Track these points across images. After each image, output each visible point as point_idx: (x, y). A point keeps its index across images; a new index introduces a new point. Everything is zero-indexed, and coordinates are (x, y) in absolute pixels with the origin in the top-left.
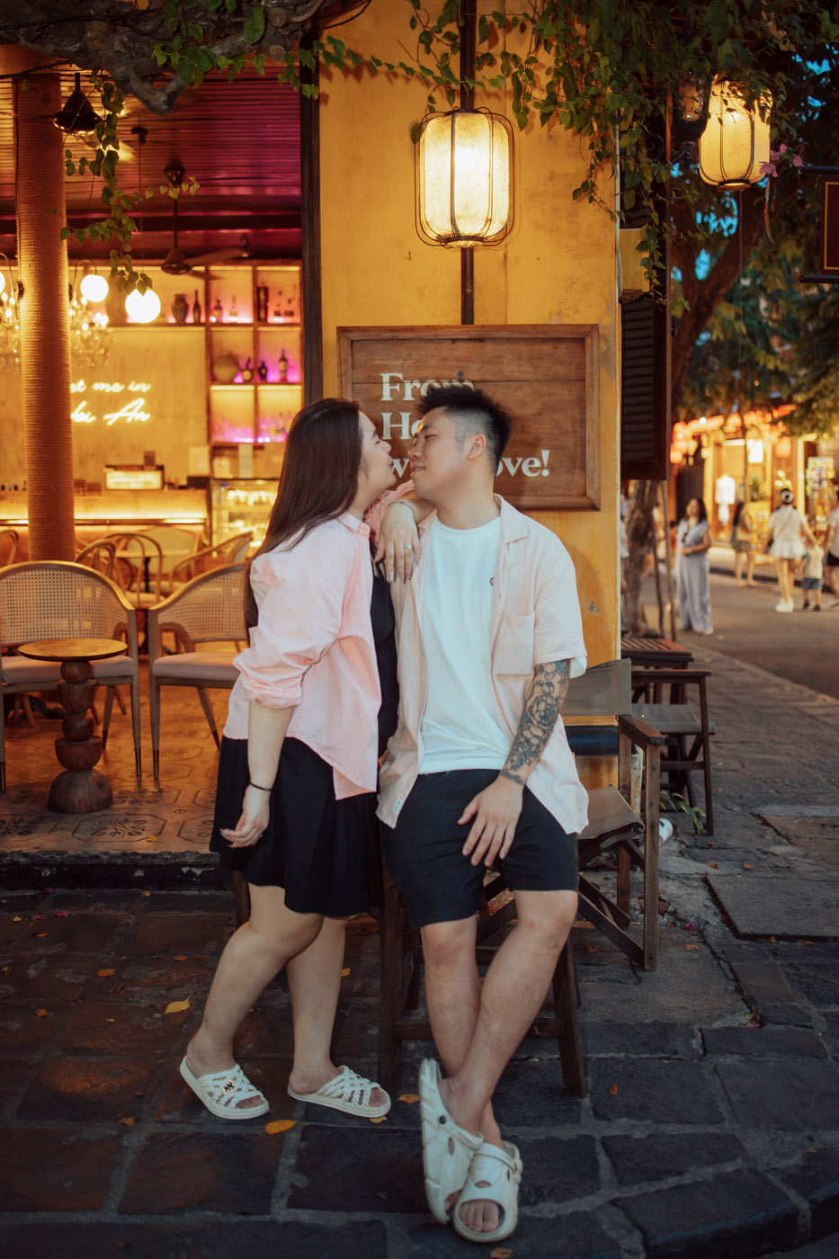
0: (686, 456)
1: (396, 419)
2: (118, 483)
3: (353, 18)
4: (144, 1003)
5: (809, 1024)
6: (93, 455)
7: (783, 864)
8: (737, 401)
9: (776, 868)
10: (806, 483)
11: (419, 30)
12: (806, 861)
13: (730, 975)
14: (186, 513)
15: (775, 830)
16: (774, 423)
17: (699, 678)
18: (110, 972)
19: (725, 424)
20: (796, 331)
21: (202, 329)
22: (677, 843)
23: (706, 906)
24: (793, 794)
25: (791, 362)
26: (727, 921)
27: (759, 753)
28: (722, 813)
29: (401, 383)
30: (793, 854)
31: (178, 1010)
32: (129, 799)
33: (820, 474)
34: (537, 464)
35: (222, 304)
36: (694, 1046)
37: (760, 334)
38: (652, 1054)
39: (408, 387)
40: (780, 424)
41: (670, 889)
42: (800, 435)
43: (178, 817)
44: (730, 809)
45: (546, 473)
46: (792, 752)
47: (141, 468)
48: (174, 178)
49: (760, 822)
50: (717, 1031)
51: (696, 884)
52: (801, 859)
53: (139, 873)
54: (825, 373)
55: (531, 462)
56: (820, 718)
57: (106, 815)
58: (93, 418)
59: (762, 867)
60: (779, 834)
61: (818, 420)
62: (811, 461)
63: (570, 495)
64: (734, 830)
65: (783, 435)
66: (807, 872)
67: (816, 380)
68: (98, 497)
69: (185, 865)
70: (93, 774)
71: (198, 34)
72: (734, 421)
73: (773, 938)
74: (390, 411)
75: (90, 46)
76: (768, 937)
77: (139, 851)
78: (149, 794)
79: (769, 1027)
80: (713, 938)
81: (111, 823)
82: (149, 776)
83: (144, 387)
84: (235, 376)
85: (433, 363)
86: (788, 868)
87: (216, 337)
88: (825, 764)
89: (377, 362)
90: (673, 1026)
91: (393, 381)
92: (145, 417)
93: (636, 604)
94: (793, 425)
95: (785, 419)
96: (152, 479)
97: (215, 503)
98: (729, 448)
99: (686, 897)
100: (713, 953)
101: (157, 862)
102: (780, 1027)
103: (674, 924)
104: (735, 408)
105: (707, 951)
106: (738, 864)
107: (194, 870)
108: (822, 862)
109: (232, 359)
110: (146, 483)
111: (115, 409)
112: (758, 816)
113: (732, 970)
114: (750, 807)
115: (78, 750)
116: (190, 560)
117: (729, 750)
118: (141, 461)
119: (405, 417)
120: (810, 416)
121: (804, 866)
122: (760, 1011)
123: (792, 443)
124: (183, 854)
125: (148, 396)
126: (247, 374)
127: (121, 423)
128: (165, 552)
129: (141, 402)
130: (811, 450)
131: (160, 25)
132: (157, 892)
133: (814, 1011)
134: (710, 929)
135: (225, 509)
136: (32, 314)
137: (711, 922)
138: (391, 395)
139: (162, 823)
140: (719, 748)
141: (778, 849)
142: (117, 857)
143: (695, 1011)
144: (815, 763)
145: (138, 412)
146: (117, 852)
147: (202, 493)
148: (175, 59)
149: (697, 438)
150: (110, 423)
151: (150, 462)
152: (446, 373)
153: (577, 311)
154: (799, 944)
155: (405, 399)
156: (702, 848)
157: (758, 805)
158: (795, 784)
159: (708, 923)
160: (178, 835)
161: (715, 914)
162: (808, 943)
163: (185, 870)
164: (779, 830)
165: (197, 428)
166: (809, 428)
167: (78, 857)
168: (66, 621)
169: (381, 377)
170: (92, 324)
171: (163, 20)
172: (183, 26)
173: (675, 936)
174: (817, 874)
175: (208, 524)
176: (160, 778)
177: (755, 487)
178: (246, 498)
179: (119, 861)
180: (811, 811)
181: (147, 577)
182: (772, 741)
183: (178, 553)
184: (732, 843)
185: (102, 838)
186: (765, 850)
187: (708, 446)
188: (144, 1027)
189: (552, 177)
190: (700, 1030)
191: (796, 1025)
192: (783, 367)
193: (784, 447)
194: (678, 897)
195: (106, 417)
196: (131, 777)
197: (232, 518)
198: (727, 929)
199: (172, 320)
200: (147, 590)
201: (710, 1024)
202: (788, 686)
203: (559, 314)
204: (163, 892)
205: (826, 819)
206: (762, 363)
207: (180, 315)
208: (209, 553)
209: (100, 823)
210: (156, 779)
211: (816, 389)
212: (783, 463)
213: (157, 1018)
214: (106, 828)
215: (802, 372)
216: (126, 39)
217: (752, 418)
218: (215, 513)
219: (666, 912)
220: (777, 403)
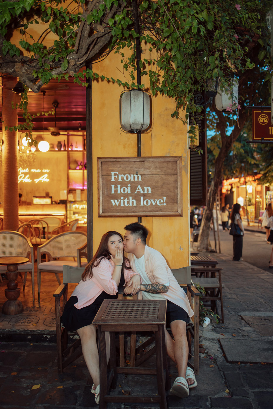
0: (227, 190)
1: (116, 187)
2: (37, 202)
3: (103, 60)
4: (25, 385)
5: (248, 396)
6: (31, 192)
7: (246, 334)
8: (243, 173)
9: (243, 336)
10: (266, 200)
11: (124, 63)
12: (254, 333)
13: (223, 377)
14: (59, 212)
15: (245, 321)
16: (255, 181)
17: (219, 271)
18: (15, 373)
19: (240, 181)
20: (262, 150)
21: (66, 152)
22: (211, 326)
23: (218, 350)
24: (253, 308)
25: (260, 161)
26: (225, 356)
27: (243, 292)
28: (228, 315)
29: (118, 175)
30: (250, 330)
31: (36, 388)
32: (29, 310)
33: (270, 197)
34: (162, 201)
35: (73, 144)
36: (208, 404)
37: (249, 153)
38: (193, 407)
39: (120, 177)
40: (257, 181)
41: (206, 344)
42: (263, 184)
43: (44, 317)
44: (231, 313)
45: (165, 204)
46: (254, 292)
47: (44, 197)
48: (55, 106)
49: (241, 318)
50: (216, 398)
51: (216, 342)
52: (252, 332)
53: (29, 337)
54: (270, 165)
55: (160, 201)
56: (265, 280)
57: (20, 316)
58: (31, 181)
59: (239, 335)
60: (246, 323)
61: (269, 180)
62: (268, 192)
63: (173, 212)
64: (231, 322)
65: (258, 184)
66: (254, 337)
67: (268, 167)
68: (30, 207)
69: (44, 334)
70: (17, 301)
71: (49, 67)
72: (242, 180)
73: (239, 363)
74: (113, 184)
75: (16, 70)
76: (238, 362)
77: (29, 329)
78: (36, 308)
79: (234, 397)
80: (219, 362)
81: (22, 318)
82: (37, 301)
83: (47, 171)
84: (77, 167)
85: (128, 169)
86: (248, 336)
87: (71, 155)
88: (265, 296)
89: (110, 169)
90: (201, 396)
91: (115, 175)
92: (48, 180)
93: (207, 241)
94: (260, 181)
95: (258, 179)
96: (48, 201)
97: (68, 208)
98: (242, 188)
99: (212, 347)
100: (219, 368)
101: (35, 333)
102: (238, 397)
103: (207, 357)
104: (243, 175)
105: (216, 367)
106: (231, 334)
107: (47, 336)
108: (259, 334)
109: (76, 162)
110: (46, 202)
111: (38, 178)
112: (240, 316)
113: (224, 375)
114: (238, 312)
115: (12, 293)
116: (58, 228)
117: (233, 291)
118: (45, 195)
119: (119, 186)
120: (266, 178)
121: (253, 335)
122: (232, 391)
123: (261, 186)
124: (44, 331)
125: (48, 174)
126: (80, 167)
127: (40, 182)
128: (49, 225)
129: (46, 175)
130: (268, 189)
131: (37, 64)
132: (35, 344)
133: (250, 391)
134: (219, 359)
135: (72, 210)
136: (6, 150)
137: (219, 356)
138: (114, 179)
139: (38, 319)
140: (230, 290)
141: (245, 329)
142: (22, 331)
143: (210, 391)
144: (261, 296)
145: (46, 178)
146: (22, 330)
147: (64, 205)
148: (40, 76)
149: (231, 184)
150: (36, 182)
151: (47, 196)
152: (132, 172)
153: (175, 152)
154: (248, 365)
155: (119, 180)
156: (220, 328)
157: (240, 312)
158: (254, 304)
159: (218, 357)
160: (43, 324)
161: (221, 354)
162: (251, 364)
163: (44, 336)
164: (246, 321)
165: (64, 184)
166: (266, 182)
167: (9, 331)
168: (14, 249)
169: (111, 174)
170: (30, 151)
171: (38, 62)
172: (44, 65)
173: (206, 362)
174: (257, 338)
175: (66, 215)
176: (41, 302)
177: (250, 201)
178: (79, 207)
179: (23, 333)
180: (258, 314)
181: (44, 233)
182: (248, 287)
183: (53, 226)
184: (230, 326)
185: (18, 324)
186: (241, 329)
187: (235, 187)
188: (24, 395)
189: (166, 109)
190: (210, 398)
191: (243, 397)
192: (257, 162)
193: (259, 188)
194: (209, 347)
195: (35, 180)
196: (31, 301)
197: (74, 213)
198: (224, 359)
199: (57, 149)
200: (44, 238)
201: (214, 396)
202: (256, 268)
203: (169, 153)
204: (37, 344)
205: (263, 317)
206: (250, 162)
207: (59, 148)
208: (66, 225)
209: (18, 319)
210: (39, 303)
211: (267, 170)
212: (259, 193)
213: (29, 391)
214: (20, 321)
215: (264, 164)
216: (26, 68)
217: (249, 179)
218: (68, 212)
219: (204, 352)
220: (256, 174)
